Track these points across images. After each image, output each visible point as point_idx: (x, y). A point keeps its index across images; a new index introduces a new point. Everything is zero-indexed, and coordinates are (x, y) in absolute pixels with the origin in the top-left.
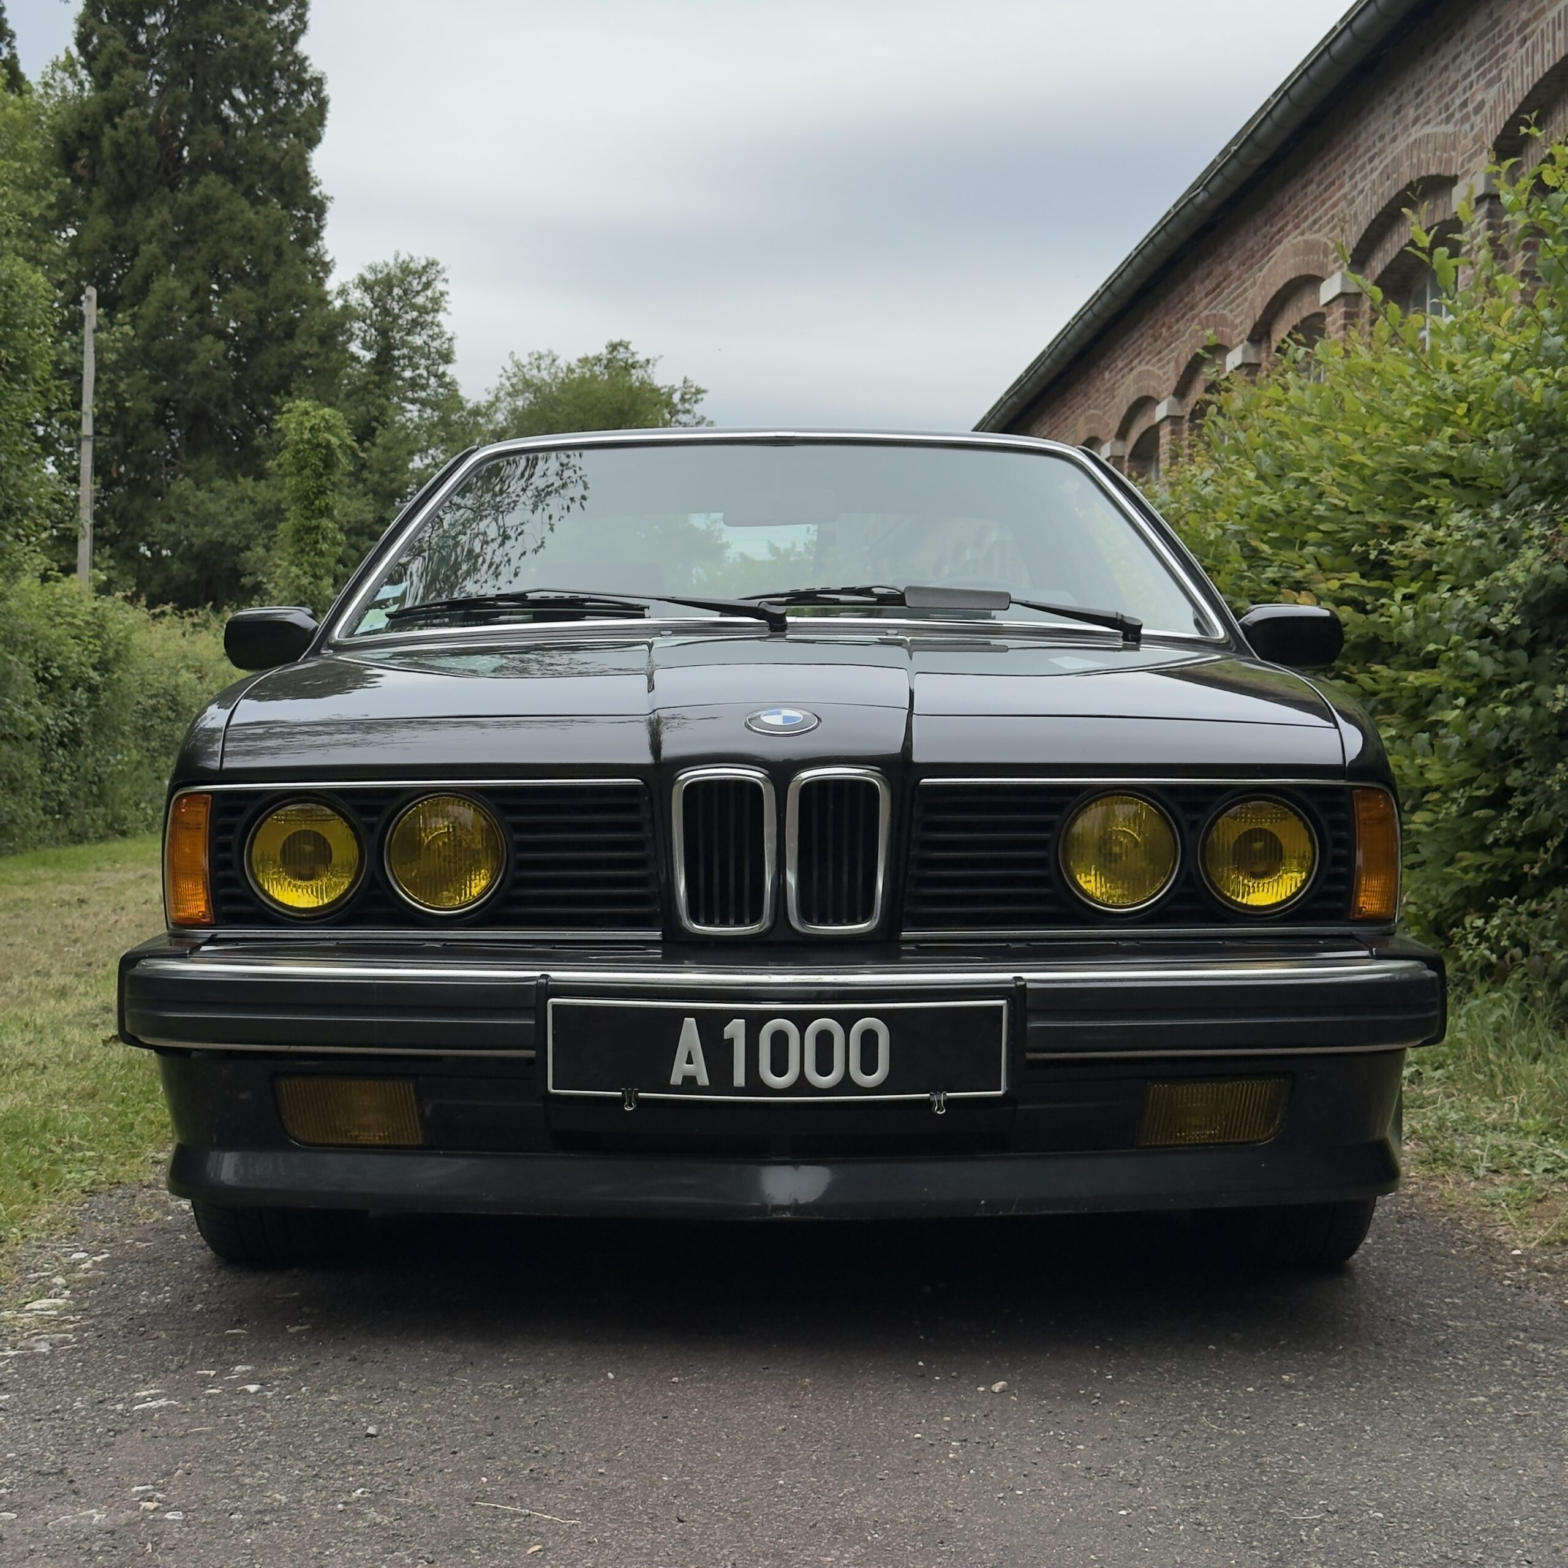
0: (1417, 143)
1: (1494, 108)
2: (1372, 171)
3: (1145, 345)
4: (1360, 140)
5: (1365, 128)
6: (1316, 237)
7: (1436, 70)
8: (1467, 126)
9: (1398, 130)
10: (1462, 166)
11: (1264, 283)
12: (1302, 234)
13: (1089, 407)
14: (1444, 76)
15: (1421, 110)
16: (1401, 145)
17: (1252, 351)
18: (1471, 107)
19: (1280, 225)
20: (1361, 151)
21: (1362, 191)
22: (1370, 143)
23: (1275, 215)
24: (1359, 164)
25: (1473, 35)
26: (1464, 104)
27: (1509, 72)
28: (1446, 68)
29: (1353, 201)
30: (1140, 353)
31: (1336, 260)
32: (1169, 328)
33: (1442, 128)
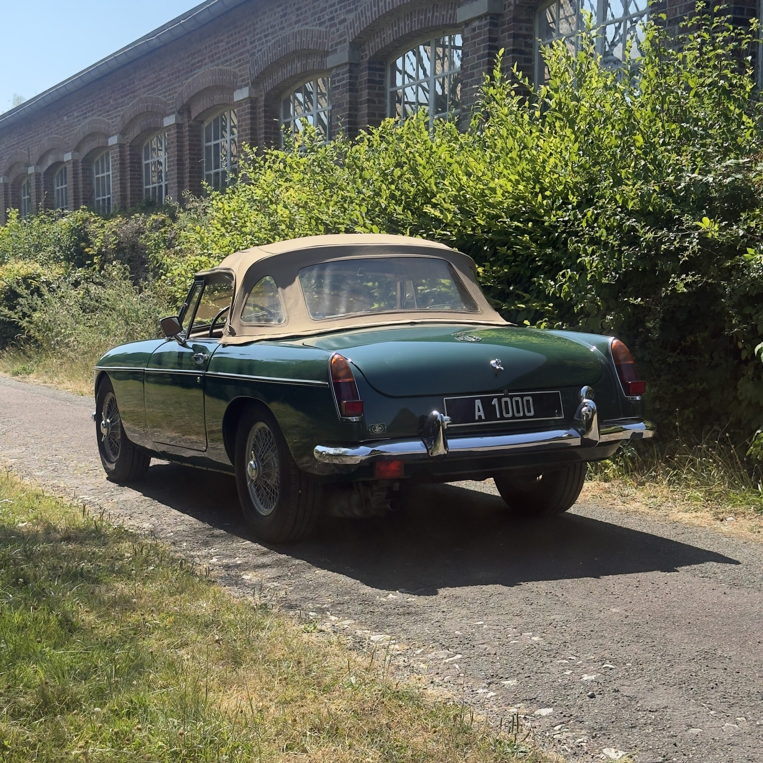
0: (299, 33)
1: (352, 24)
2: (267, 42)
3: (96, 106)
5: (261, 20)
6: (228, 68)
8: (334, 29)
9: (284, 24)
10: (332, 47)
11: (189, 86)
12: (218, 65)
13: (52, 133)
15: (301, 17)
16: (288, 32)
17: (180, 118)
18: (336, 21)
19: (199, 59)
20: (258, 31)
21: (261, 50)
22: (265, 27)
23: (194, 53)
24: (257, 37)
26: (332, 19)
27: (362, 8)
29: (254, 54)
30: (92, 110)
31: (243, 81)
32: (115, 100)
33: (317, 28)
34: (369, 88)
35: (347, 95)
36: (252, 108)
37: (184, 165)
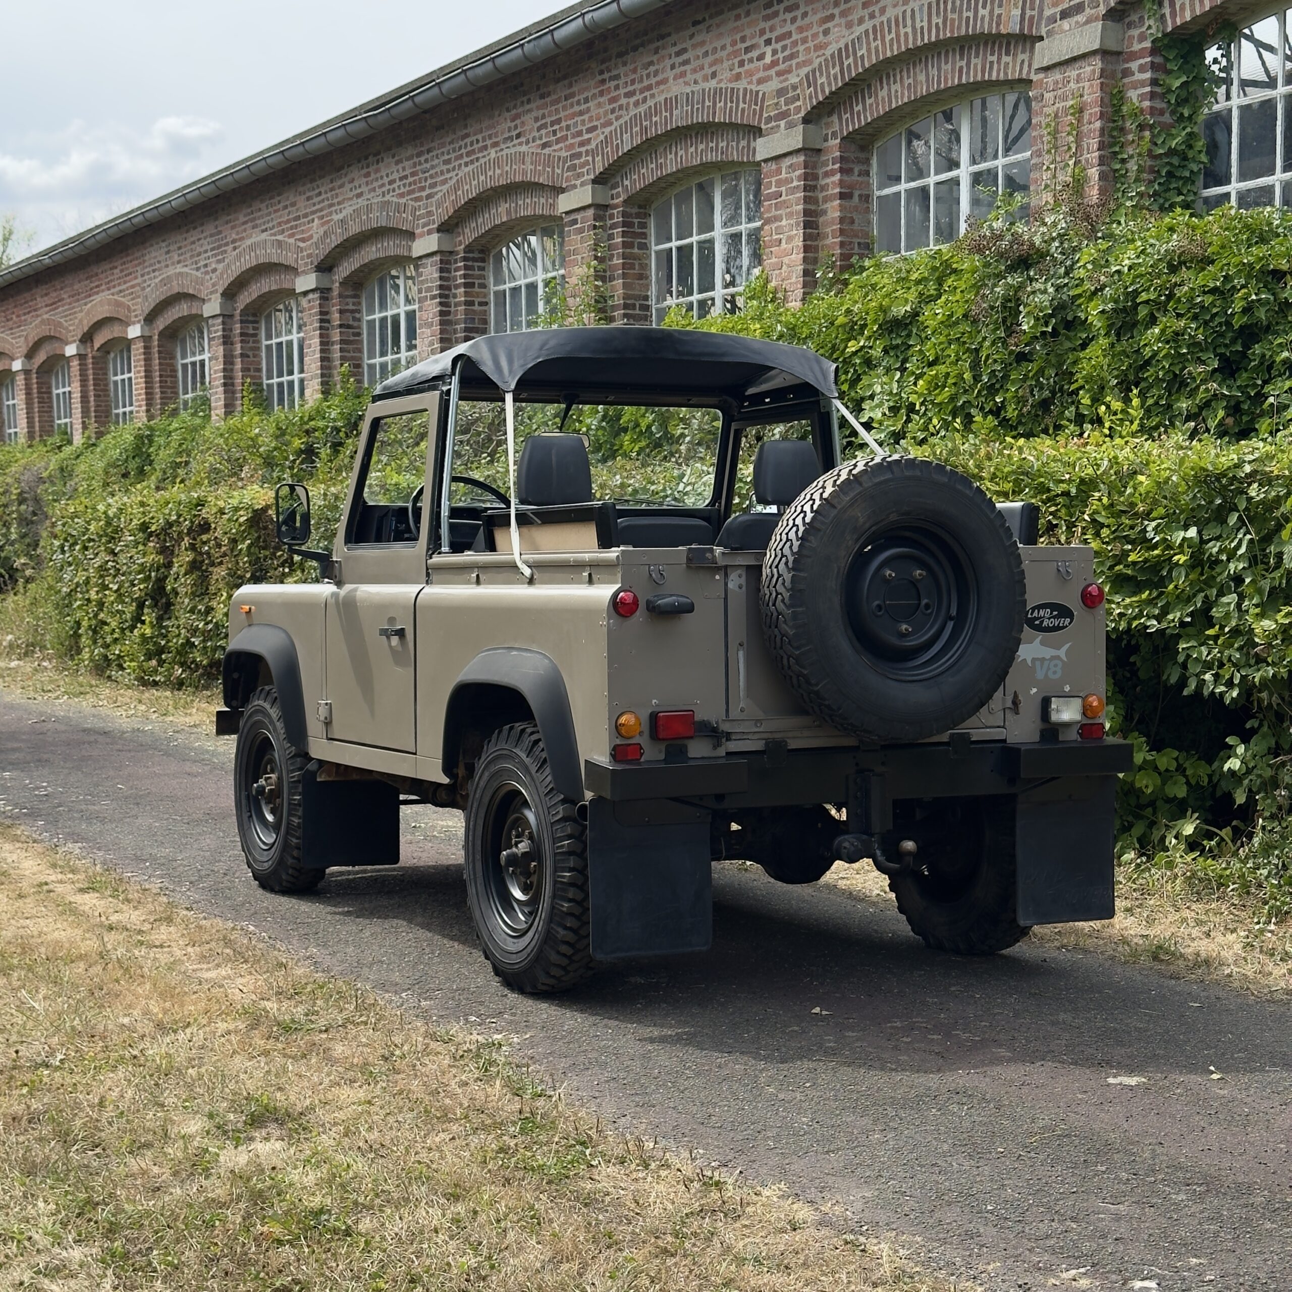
0: (180, 274)
1: (222, 274)
2: (155, 277)
4: (147, 258)
6: (123, 299)
7: (188, 241)
8: (208, 277)
9: (169, 262)
10: (207, 295)
11: (88, 313)
12: (113, 294)
14: (193, 246)
15: (182, 258)
16: (171, 271)
17: (82, 347)
18: (209, 269)
19: (96, 283)
20: (146, 264)
21: (149, 285)
22: (152, 261)
23: (92, 276)
24: (146, 270)
25: (208, 233)
27: (228, 260)
28: (193, 243)
29: (143, 289)
31: (136, 316)
32: (18, 316)
33: (194, 272)
34: (242, 341)
35: (221, 348)
36: (145, 347)
37: (88, 402)
